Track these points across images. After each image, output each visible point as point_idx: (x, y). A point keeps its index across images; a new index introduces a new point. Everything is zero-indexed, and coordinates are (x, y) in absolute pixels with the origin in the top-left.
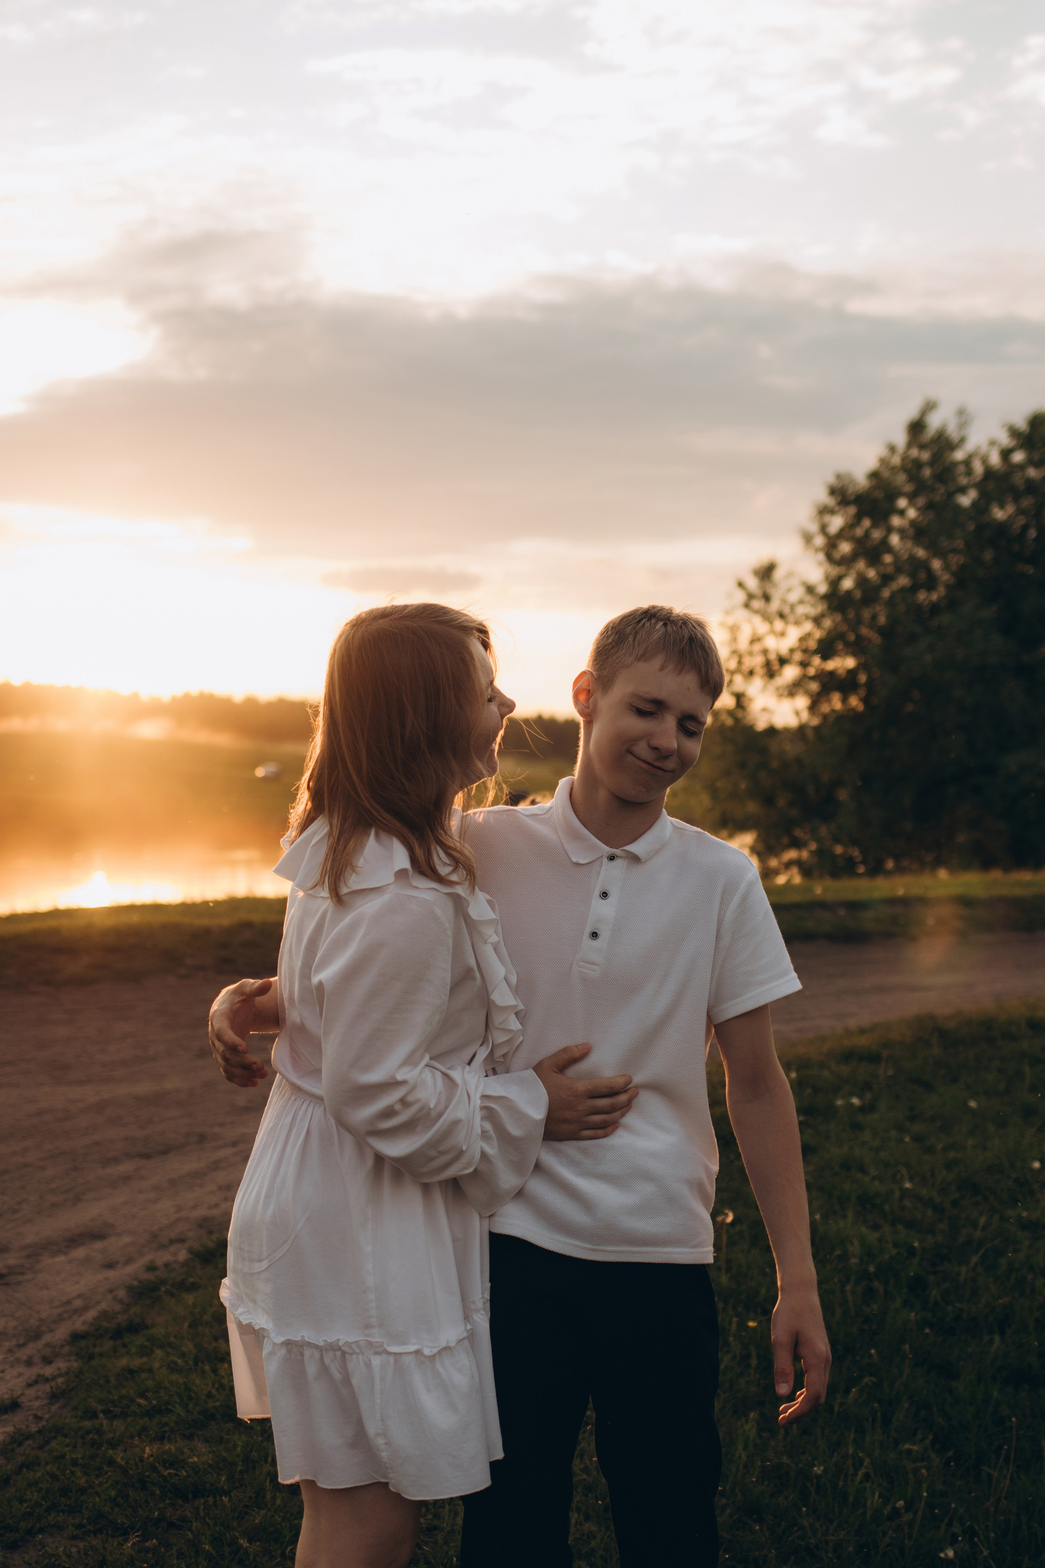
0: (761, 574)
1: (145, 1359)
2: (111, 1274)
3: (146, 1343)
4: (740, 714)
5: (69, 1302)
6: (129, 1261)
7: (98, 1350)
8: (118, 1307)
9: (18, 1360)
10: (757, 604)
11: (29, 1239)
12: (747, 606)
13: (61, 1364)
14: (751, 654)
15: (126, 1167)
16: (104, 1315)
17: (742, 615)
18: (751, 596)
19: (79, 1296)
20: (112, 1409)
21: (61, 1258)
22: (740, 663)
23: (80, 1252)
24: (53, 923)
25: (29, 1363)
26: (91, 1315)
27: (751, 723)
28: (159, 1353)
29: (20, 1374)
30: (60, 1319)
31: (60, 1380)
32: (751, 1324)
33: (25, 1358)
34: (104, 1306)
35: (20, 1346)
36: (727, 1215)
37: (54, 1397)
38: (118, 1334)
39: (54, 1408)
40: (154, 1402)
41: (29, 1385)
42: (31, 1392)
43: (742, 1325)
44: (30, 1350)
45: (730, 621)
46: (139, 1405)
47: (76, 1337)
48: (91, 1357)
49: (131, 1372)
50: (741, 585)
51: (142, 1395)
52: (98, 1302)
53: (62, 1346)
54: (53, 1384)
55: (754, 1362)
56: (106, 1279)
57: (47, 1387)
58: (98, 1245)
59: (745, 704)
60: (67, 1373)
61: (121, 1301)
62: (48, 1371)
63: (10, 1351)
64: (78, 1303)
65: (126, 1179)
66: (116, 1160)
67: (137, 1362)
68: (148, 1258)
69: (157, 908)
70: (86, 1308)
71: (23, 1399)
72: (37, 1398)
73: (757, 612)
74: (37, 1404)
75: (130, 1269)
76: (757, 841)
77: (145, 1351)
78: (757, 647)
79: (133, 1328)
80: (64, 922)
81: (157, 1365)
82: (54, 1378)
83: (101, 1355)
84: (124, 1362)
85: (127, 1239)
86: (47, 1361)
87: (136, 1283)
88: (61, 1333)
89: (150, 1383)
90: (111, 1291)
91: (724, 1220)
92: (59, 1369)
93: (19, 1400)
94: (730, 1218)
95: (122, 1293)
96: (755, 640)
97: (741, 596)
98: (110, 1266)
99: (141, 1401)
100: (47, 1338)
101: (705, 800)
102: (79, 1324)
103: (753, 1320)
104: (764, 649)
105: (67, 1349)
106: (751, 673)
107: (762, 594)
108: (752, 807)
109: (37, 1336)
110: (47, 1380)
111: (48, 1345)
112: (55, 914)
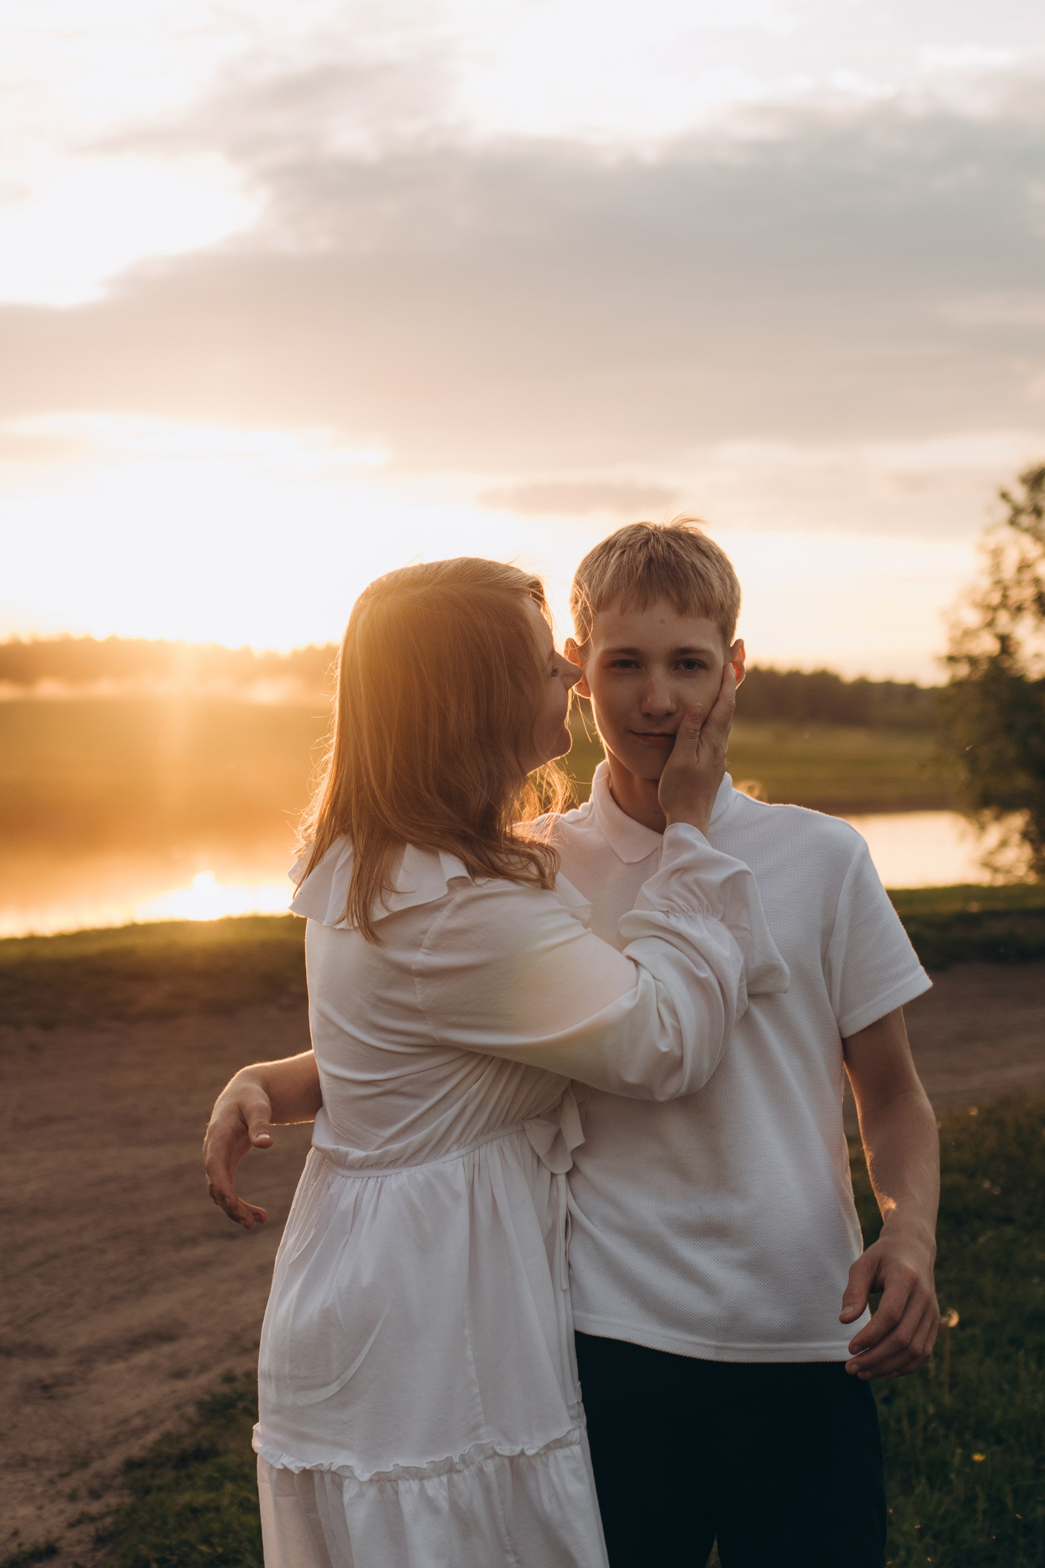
0: (1031, 482)
1: (212, 1495)
2: (181, 1386)
3: (216, 1475)
4: (1006, 664)
5: (126, 1421)
6: (204, 1368)
7: (156, 1482)
8: (185, 1428)
9: (59, 1494)
10: (1026, 520)
11: (83, 1340)
12: (1013, 522)
13: (112, 1500)
14: (1019, 583)
15: (203, 1250)
16: (167, 1438)
17: (1006, 535)
18: (1017, 511)
19: (140, 1413)
20: (168, 1557)
21: (120, 1365)
22: (1005, 597)
23: (143, 1358)
24: (127, 942)
25: (73, 1497)
26: (152, 1437)
27: (1020, 674)
28: (229, 1487)
29: (61, 1512)
30: (114, 1442)
31: (108, 1520)
32: (978, 1457)
33: (67, 1491)
34: (169, 1426)
35: (64, 1476)
36: (950, 1316)
37: (100, 1540)
38: (182, 1461)
39: (99, 1555)
40: (220, 1550)
41: (71, 1526)
42: (73, 1535)
43: (967, 1458)
44: (76, 1480)
45: (992, 542)
46: (201, 1553)
47: (131, 1465)
48: (147, 1491)
49: (195, 1511)
50: (1004, 496)
51: (207, 1541)
52: (162, 1422)
53: (114, 1477)
54: (99, 1525)
55: (981, 1505)
56: (174, 1392)
57: (90, 1529)
58: (167, 1349)
59: (1011, 650)
60: (117, 1511)
61: (189, 1421)
62: (95, 1508)
63: (51, 1482)
64: (137, 1422)
65: (204, 1265)
66: (193, 1241)
67: (201, 1498)
68: (227, 1364)
69: (257, 922)
70: (146, 1429)
71: (63, 1544)
72: (79, 1542)
73: (1027, 530)
74: (78, 1549)
75: (203, 1380)
76: (1028, 824)
77: (213, 1485)
78: (1027, 576)
79: (201, 1455)
80: (139, 941)
81: (226, 1502)
82: (103, 1516)
83: (160, 1489)
84: (186, 1498)
85: (202, 1341)
86: (95, 1495)
87: (207, 1398)
88: (115, 1459)
89: (216, 1526)
90: (178, 1407)
91: (947, 1323)
92: (108, 1506)
93: (57, 1545)
94: (954, 1321)
95: (191, 1410)
96: (1024, 566)
97: (1004, 511)
98: (180, 1374)
99: (204, 1548)
100: (97, 1466)
101: (962, 774)
102: (136, 1449)
103: (981, 1452)
104: (1036, 578)
105: (119, 1480)
106: (1019, 609)
107: (1031, 508)
108: (1022, 781)
109: (84, 1463)
110: (92, 1519)
111: (97, 1475)
112: (132, 929)
